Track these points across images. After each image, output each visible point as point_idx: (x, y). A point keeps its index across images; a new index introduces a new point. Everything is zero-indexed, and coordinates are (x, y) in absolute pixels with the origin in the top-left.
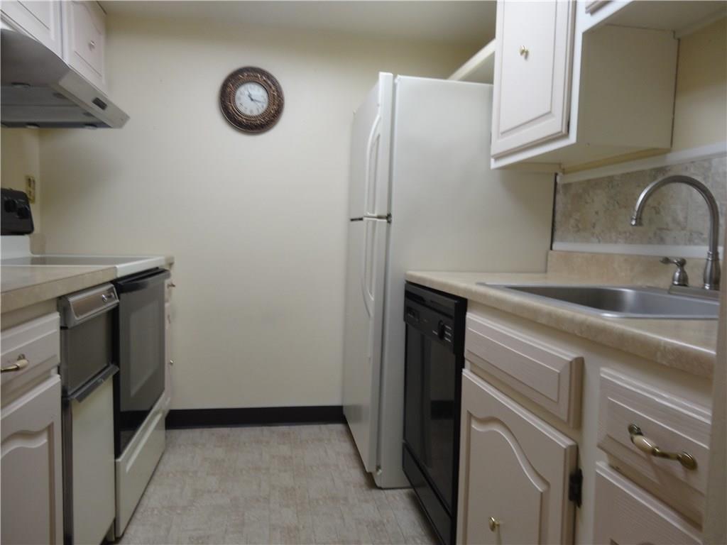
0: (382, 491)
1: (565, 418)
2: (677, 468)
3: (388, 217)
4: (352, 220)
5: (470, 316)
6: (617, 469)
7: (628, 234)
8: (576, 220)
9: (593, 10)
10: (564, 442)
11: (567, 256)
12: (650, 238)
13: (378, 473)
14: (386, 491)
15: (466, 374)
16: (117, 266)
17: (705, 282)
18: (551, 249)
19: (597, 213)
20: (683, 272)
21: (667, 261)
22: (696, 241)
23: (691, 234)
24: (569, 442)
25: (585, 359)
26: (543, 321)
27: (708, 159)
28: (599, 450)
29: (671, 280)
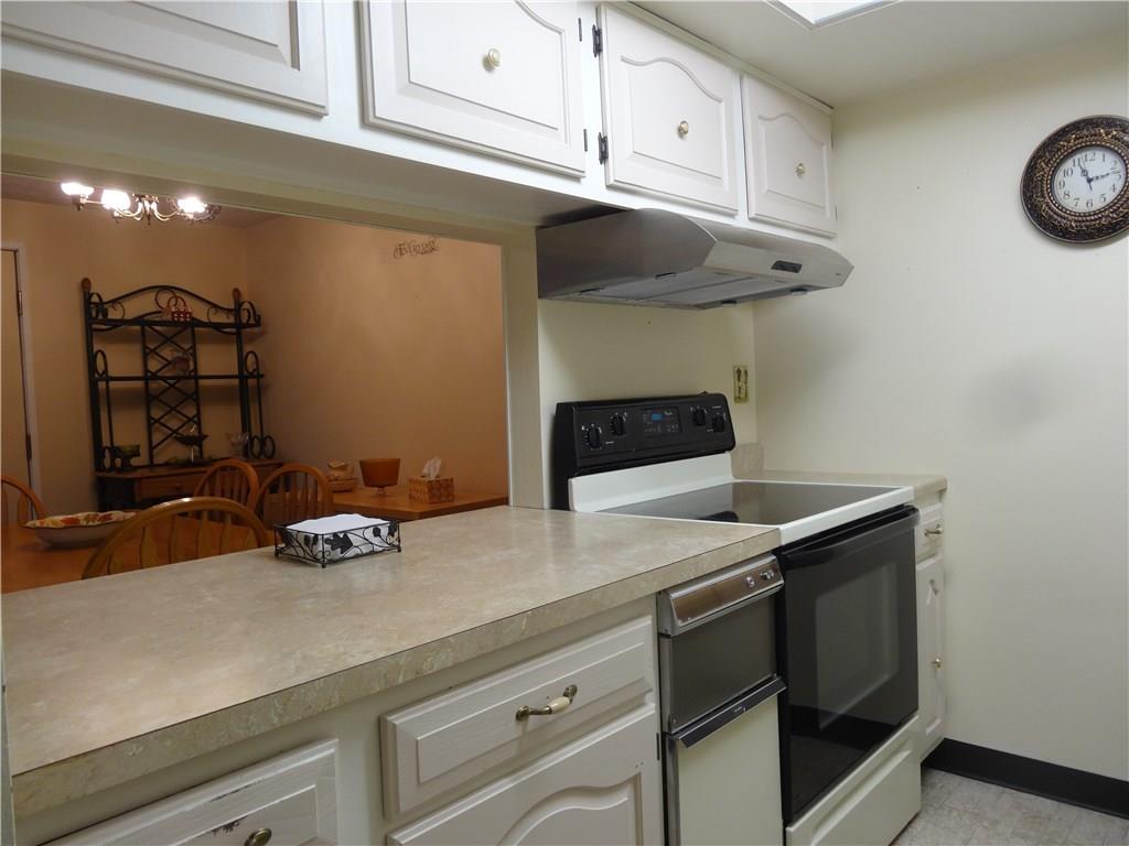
16: (782, 527)
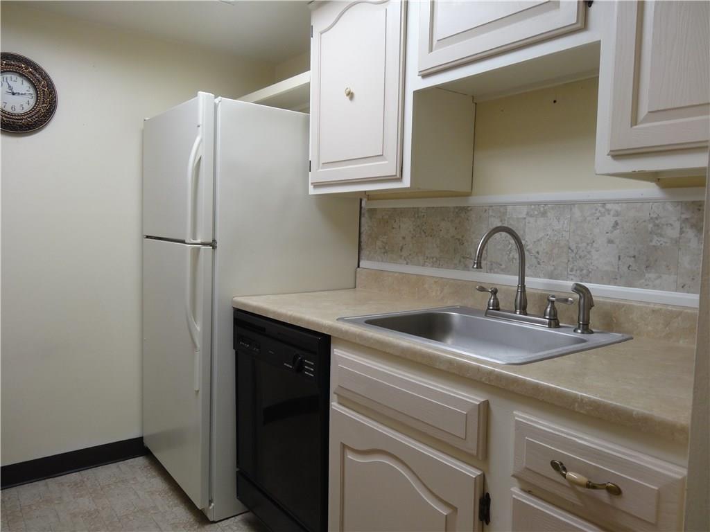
0: (216, 525)
1: (474, 452)
2: (603, 495)
3: (213, 245)
4: (147, 237)
5: (337, 352)
6: (529, 492)
7: (435, 259)
8: (383, 242)
9: (425, 75)
10: (473, 473)
11: (377, 276)
12: (456, 264)
13: (211, 507)
14: (219, 523)
15: (335, 406)
17: (516, 309)
18: (359, 267)
19: (404, 238)
20: (495, 299)
21: (482, 289)
22: (496, 270)
23: (492, 264)
24: (479, 473)
25: (490, 402)
26: (443, 367)
27: (504, 205)
28: (513, 478)
29: (487, 306)
